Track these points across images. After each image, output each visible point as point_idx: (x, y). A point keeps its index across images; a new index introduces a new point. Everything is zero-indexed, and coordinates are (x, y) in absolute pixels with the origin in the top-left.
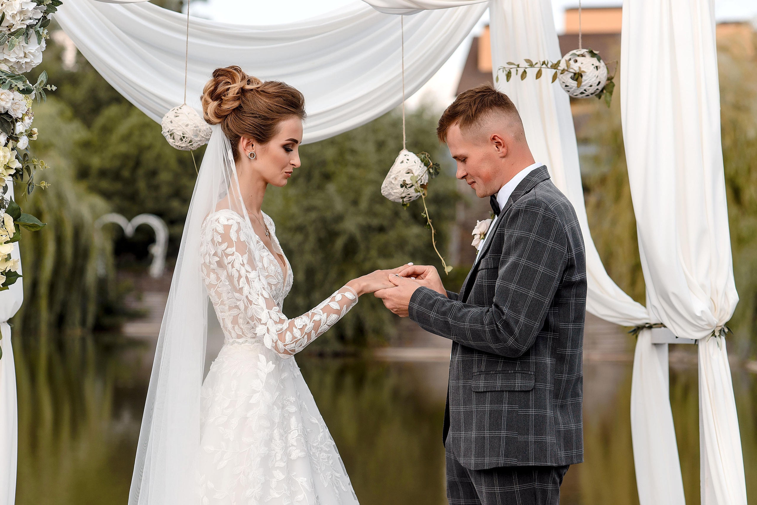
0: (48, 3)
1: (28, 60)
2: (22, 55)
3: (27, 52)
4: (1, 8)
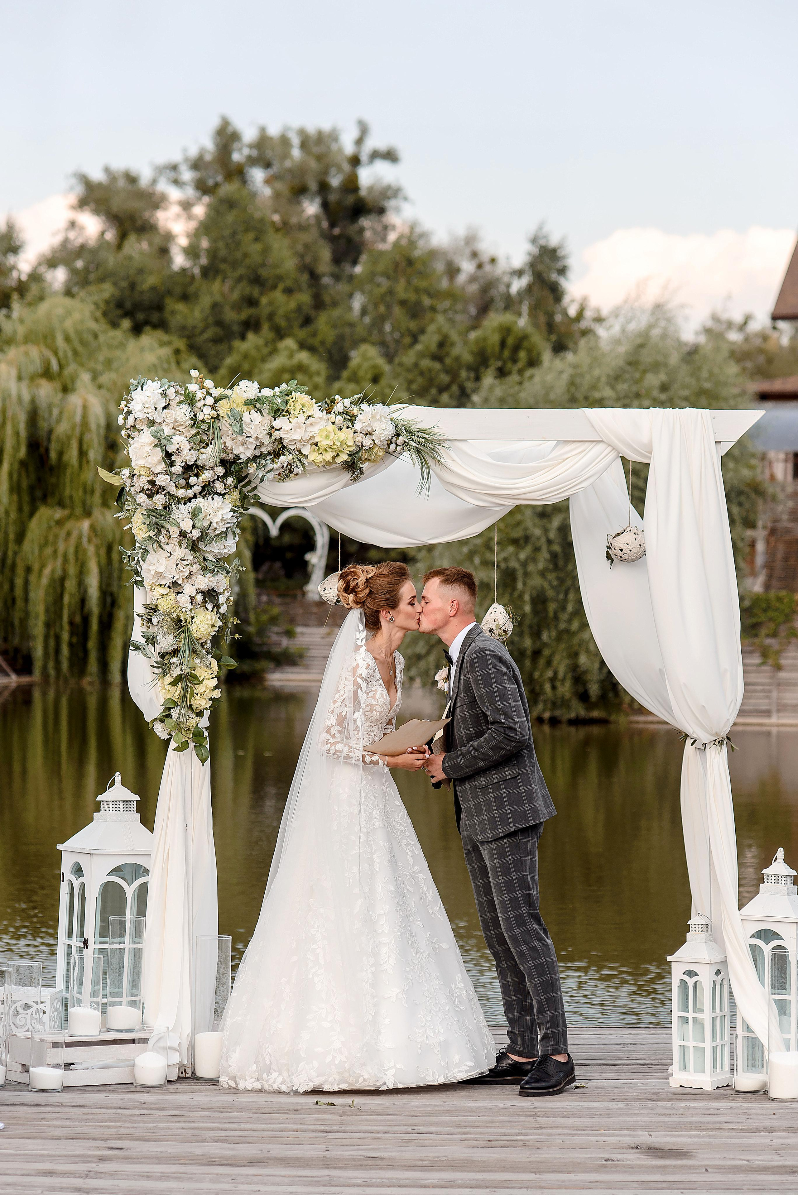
2: (223, 547)
3: (226, 545)
4: (208, 517)
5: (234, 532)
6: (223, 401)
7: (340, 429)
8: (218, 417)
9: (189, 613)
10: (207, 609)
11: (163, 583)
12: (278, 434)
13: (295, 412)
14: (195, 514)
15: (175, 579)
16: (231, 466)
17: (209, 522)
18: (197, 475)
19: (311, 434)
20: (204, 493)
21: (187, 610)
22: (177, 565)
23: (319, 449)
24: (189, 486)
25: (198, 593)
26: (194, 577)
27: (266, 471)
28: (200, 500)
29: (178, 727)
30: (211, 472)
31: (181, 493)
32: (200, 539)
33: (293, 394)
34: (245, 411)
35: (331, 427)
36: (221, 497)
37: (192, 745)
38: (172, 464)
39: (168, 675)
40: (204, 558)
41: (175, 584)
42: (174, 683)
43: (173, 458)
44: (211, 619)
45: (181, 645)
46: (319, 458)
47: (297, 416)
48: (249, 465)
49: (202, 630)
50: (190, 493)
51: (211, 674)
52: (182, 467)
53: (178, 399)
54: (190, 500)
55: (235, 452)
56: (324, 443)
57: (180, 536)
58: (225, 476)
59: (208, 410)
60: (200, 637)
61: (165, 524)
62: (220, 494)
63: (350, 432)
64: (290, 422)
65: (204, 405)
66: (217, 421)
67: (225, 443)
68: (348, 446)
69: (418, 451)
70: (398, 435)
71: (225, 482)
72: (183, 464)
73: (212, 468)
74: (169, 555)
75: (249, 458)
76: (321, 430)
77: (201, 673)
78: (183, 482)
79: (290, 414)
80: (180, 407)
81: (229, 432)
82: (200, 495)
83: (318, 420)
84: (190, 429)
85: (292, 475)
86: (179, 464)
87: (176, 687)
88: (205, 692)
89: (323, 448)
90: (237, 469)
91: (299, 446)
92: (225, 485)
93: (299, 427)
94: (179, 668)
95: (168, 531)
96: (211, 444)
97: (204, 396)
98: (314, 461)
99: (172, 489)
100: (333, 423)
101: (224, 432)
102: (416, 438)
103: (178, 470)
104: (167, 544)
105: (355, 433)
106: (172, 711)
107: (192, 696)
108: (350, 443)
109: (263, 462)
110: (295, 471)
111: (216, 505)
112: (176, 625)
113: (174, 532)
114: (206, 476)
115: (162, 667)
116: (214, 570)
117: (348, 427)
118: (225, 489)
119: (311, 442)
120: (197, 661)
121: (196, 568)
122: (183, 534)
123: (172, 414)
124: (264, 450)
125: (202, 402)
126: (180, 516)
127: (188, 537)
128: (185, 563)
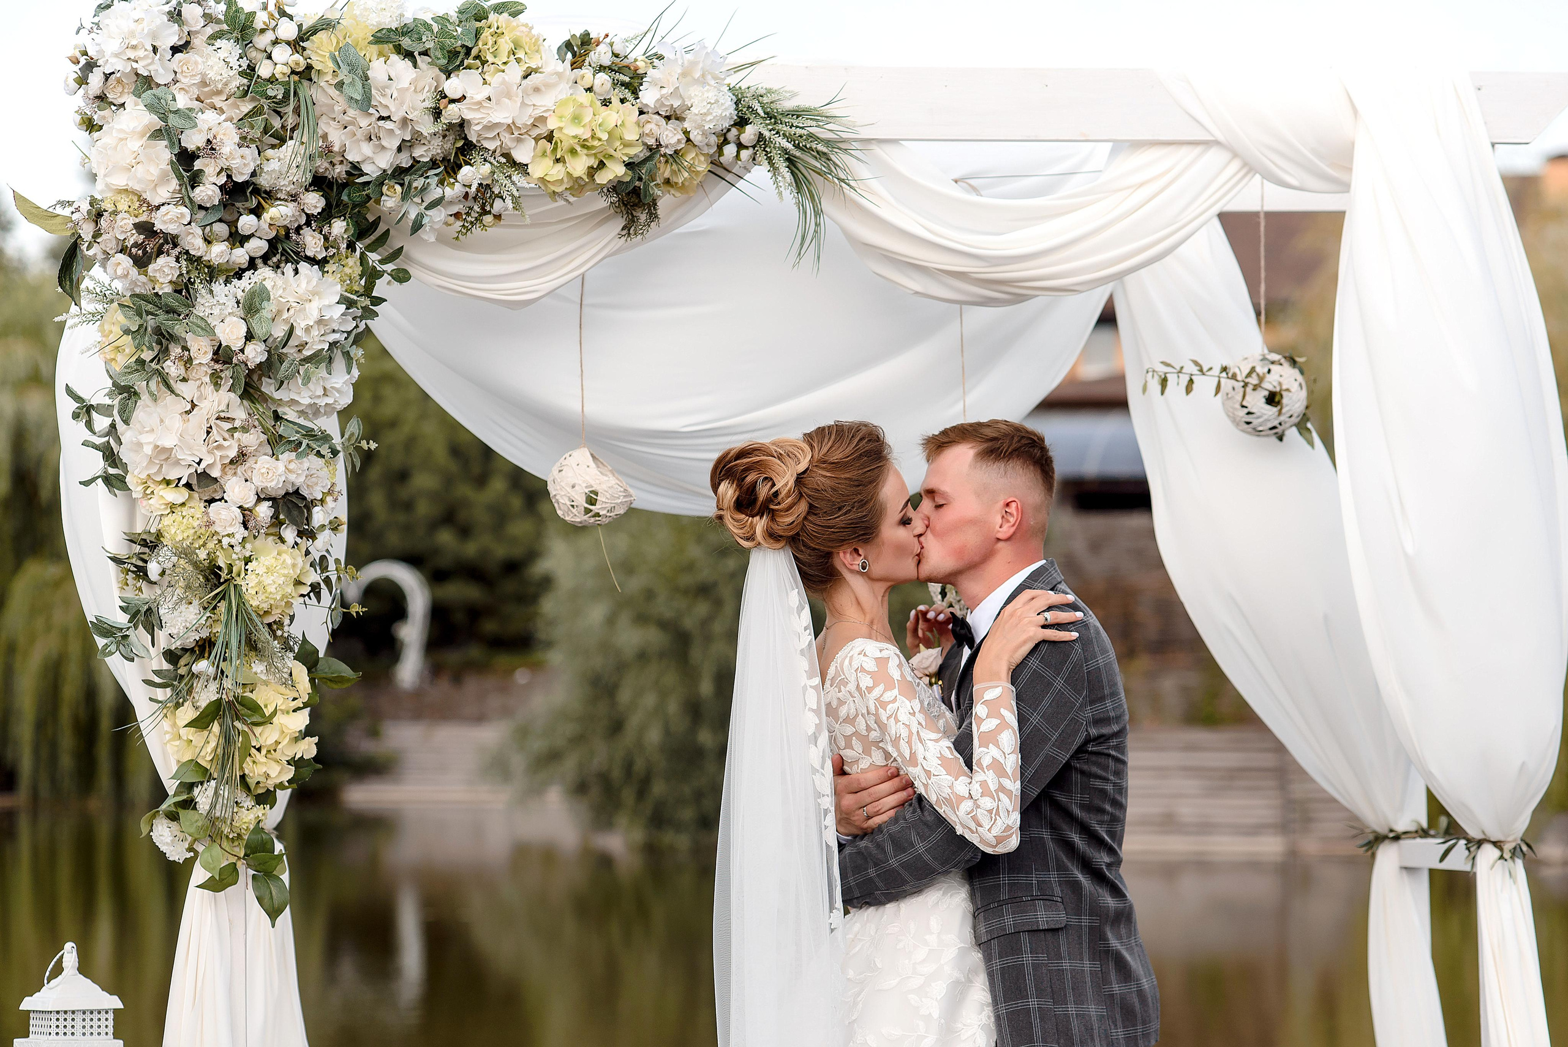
0: (363, 305)
1: (330, 401)
2: (320, 392)
3: (328, 387)
4: (285, 315)
5: (347, 355)
6: (321, 36)
7: (606, 103)
8: (306, 73)
9: (237, 549)
10: (283, 541)
11: (173, 476)
12: (456, 109)
13: (496, 61)
14: (251, 306)
15: (203, 465)
16: (340, 194)
17: (287, 328)
18: (257, 212)
19: (538, 113)
20: (275, 259)
21: (233, 541)
22: (208, 433)
23: (555, 149)
24: (237, 239)
25: (259, 499)
26: (250, 462)
27: (425, 204)
28: (265, 273)
29: (213, 830)
30: (292, 205)
31: (218, 253)
32: (267, 368)
33: (493, 17)
34: (375, 57)
35: (585, 98)
36: (316, 267)
37: (246, 873)
38: (195, 180)
39: (186, 704)
40: (275, 412)
41: (205, 477)
42: (201, 722)
43: (198, 165)
44: (294, 565)
45: (219, 628)
46: (556, 172)
47: (503, 67)
48: (385, 189)
49: (272, 589)
50: (240, 256)
51: (294, 699)
52: (221, 188)
53: (209, 30)
54: (239, 275)
55: (352, 157)
56: (568, 133)
57: (216, 361)
58: (327, 215)
59: (282, 54)
60: (265, 606)
61: (178, 329)
62: (312, 261)
63: (630, 112)
64: (485, 82)
65: (276, 42)
66: (306, 83)
67: (325, 137)
68: (627, 144)
69: (791, 162)
70: (741, 122)
71: (326, 229)
72: (223, 179)
73: (294, 198)
74: (189, 407)
75: (385, 171)
76: (562, 103)
77: (268, 697)
78: (222, 229)
79: (484, 63)
80: (214, 48)
81: (337, 108)
82: (265, 263)
83: (554, 78)
84: (239, 102)
85: (488, 219)
86: (214, 179)
87: (206, 733)
88: (277, 743)
89: (566, 145)
90: (357, 197)
91: (507, 139)
92: (326, 239)
93: (509, 95)
94: (213, 686)
95: (185, 348)
96: (291, 138)
97: (273, 23)
98: (542, 179)
99: (194, 243)
100: (589, 90)
101: (324, 109)
102: (786, 129)
103: (210, 193)
104: (184, 380)
105: (641, 113)
106: (196, 791)
107: (246, 753)
108: (631, 135)
109: (419, 183)
110: (498, 205)
111: (304, 285)
112: (207, 580)
113: (201, 351)
114: (280, 213)
115: (172, 685)
116: (300, 443)
117: (622, 101)
118: (326, 249)
119: (535, 132)
120: (258, 668)
121: (253, 439)
122: (222, 355)
123: (196, 63)
124: (423, 153)
125: (269, 36)
126: (216, 311)
127: (235, 360)
128: (227, 426)
